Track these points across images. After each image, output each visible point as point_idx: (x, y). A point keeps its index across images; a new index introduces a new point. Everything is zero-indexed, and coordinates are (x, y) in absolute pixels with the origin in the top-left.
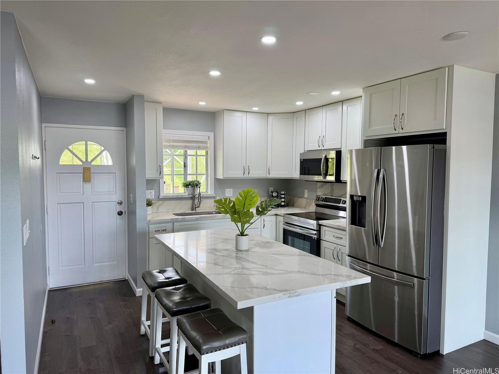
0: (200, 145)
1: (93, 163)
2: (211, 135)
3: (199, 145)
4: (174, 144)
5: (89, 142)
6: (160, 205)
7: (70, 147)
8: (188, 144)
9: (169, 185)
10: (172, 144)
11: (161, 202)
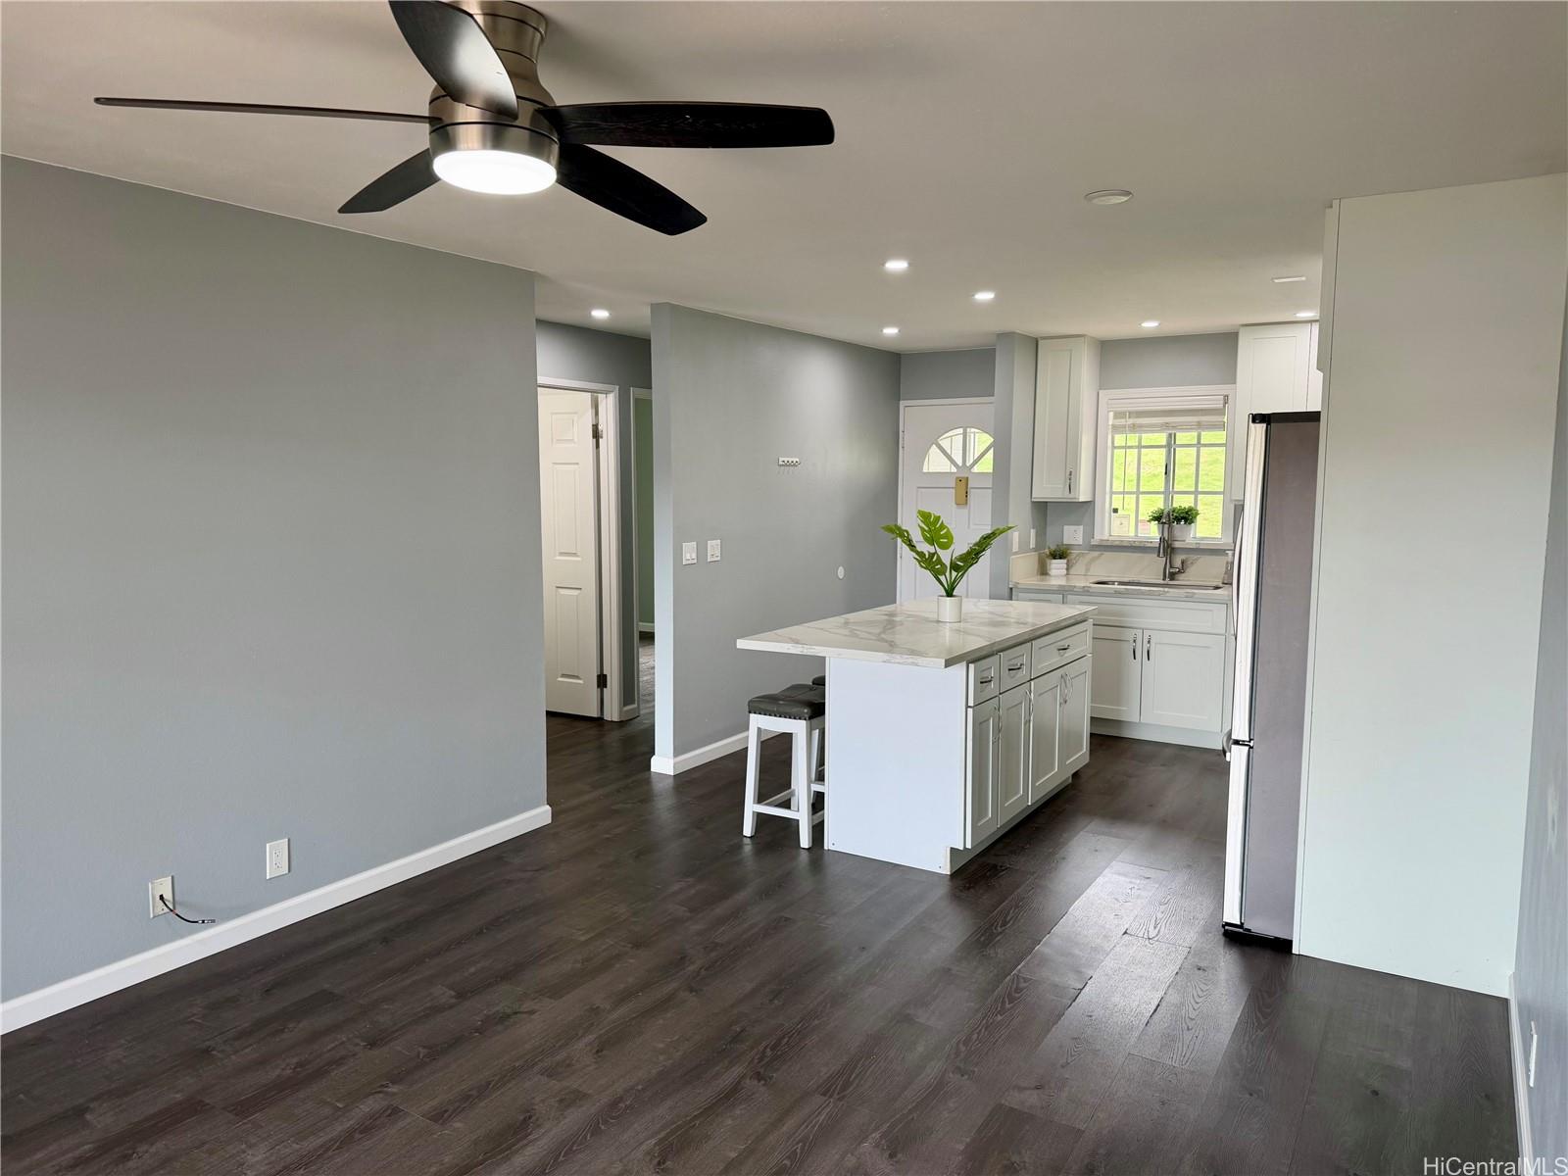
0: (1204, 419)
1: (976, 469)
2: (1233, 391)
3: (1198, 419)
4: (1135, 420)
5: (968, 430)
6: (1094, 559)
7: (942, 442)
8: (1170, 420)
9: (1127, 517)
10: (1131, 421)
11: (1096, 554)
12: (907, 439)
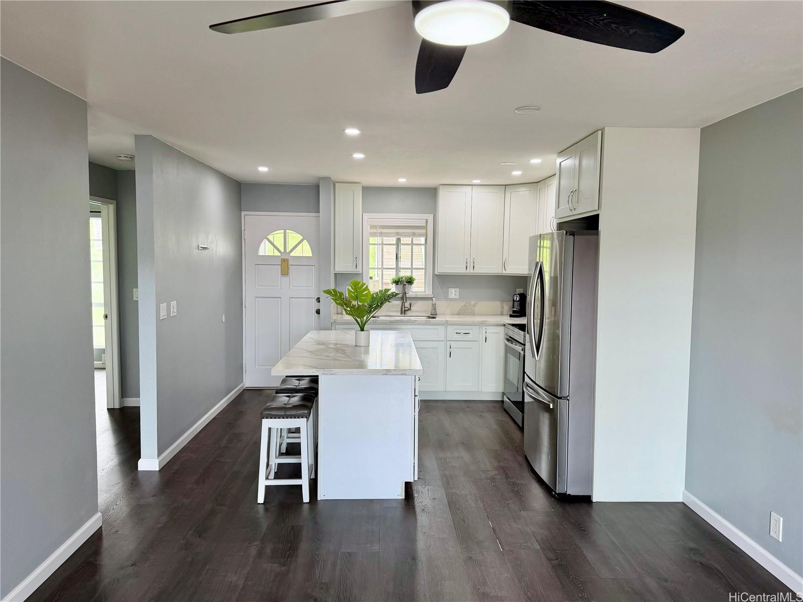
0: (416, 231)
1: (292, 254)
2: (430, 217)
3: (414, 231)
4: (382, 230)
5: (287, 231)
7: (270, 237)
8: (399, 230)
10: (379, 230)
12: (247, 235)
